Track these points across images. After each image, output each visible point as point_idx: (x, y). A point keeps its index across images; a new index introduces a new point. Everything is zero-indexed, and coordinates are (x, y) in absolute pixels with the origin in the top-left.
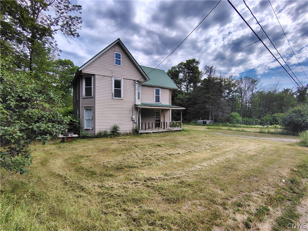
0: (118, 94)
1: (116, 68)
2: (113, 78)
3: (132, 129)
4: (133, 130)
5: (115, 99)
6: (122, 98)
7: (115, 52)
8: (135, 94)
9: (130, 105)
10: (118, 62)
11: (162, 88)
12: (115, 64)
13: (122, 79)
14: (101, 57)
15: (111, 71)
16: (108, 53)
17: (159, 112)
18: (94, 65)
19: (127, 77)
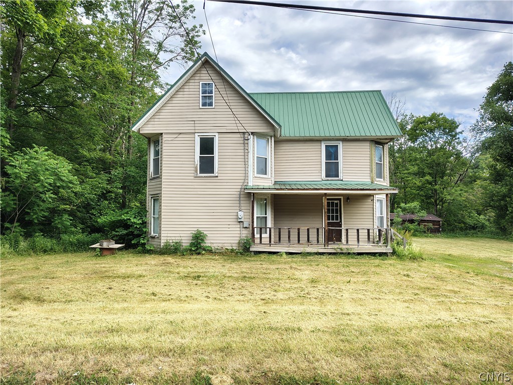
0: (207, 166)
1: (204, 113)
2: (196, 134)
3: (237, 242)
4: (239, 243)
5: (199, 177)
6: (217, 175)
7: (201, 83)
8: (246, 163)
9: (234, 189)
10: (207, 102)
11: (345, 140)
12: (201, 107)
13: (217, 134)
14: (174, 99)
15: (193, 122)
16: (186, 89)
17: (337, 204)
18: (160, 117)
19: (227, 128)
